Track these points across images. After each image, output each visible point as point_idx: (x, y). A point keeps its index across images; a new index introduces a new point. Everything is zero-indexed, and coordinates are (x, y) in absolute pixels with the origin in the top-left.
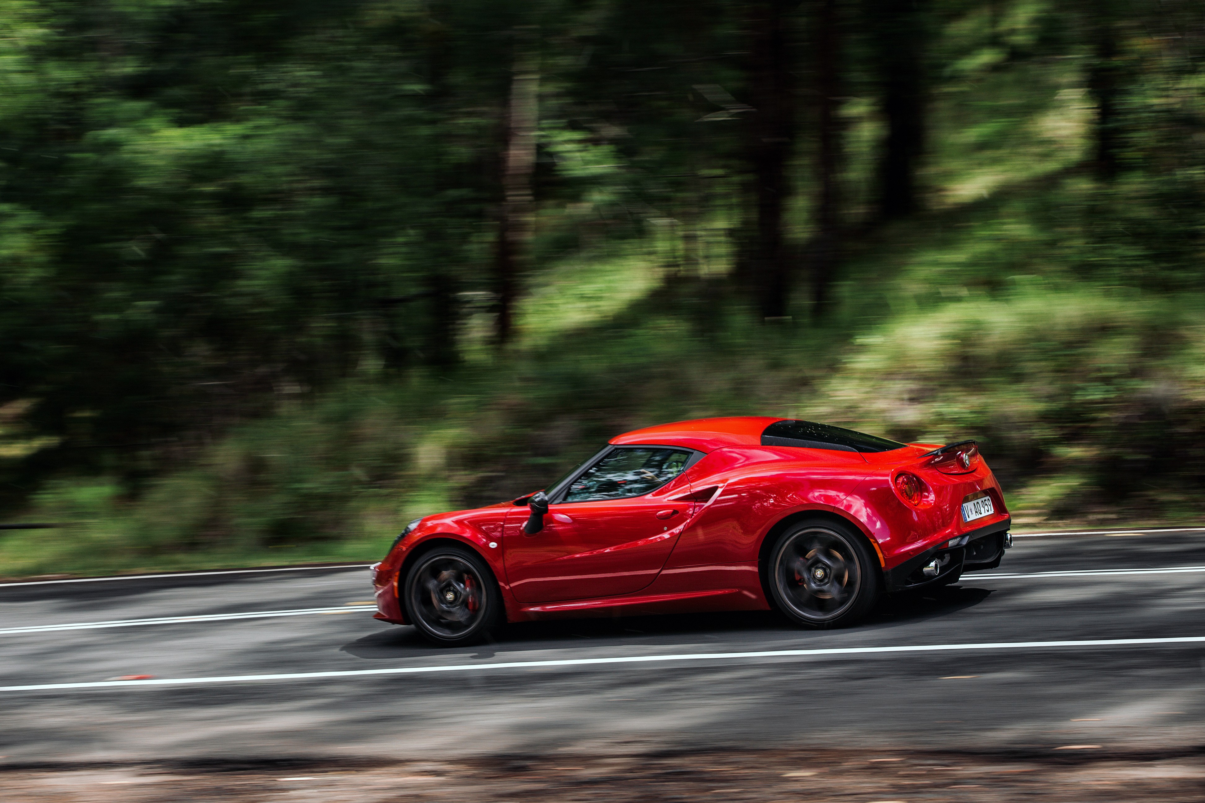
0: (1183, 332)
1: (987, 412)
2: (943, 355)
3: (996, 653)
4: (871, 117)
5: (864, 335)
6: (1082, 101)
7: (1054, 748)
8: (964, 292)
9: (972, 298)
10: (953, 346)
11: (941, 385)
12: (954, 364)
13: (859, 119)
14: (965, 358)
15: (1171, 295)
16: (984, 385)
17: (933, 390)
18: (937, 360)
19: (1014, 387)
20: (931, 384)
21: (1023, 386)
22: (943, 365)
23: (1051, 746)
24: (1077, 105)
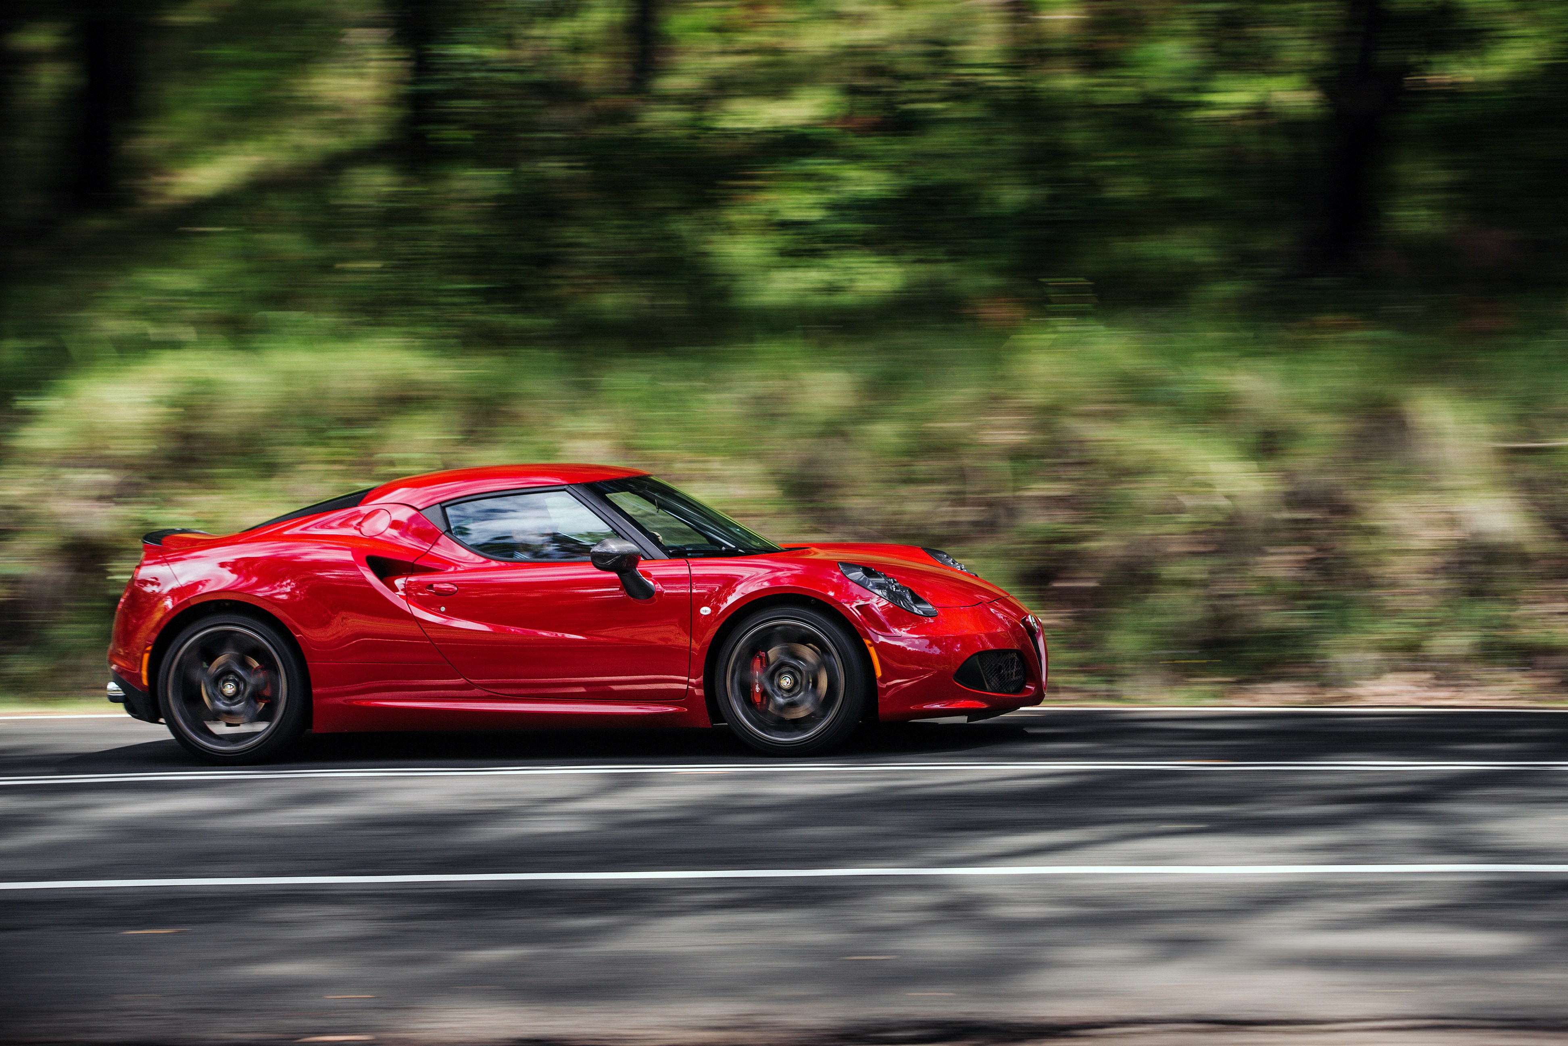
0: (520, 408)
1: (218, 521)
2: (152, 432)
3: (218, 892)
4: (56, 55)
5: (29, 395)
6: (386, 46)
7: (298, 1039)
8: (187, 333)
9: (200, 345)
10: (173, 418)
11: (152, 478)
12: (172, 445)
13: (35, 57)
14: (186, 437)
15: (506, 351)
16: (217, 481)
17: (137, 485)
18: (146, 438)
19: (262, 484)
20: (136, 477)
21: (275, 483)
22: (155, 447)
23: (295, 1036)
24: (374, 53)
